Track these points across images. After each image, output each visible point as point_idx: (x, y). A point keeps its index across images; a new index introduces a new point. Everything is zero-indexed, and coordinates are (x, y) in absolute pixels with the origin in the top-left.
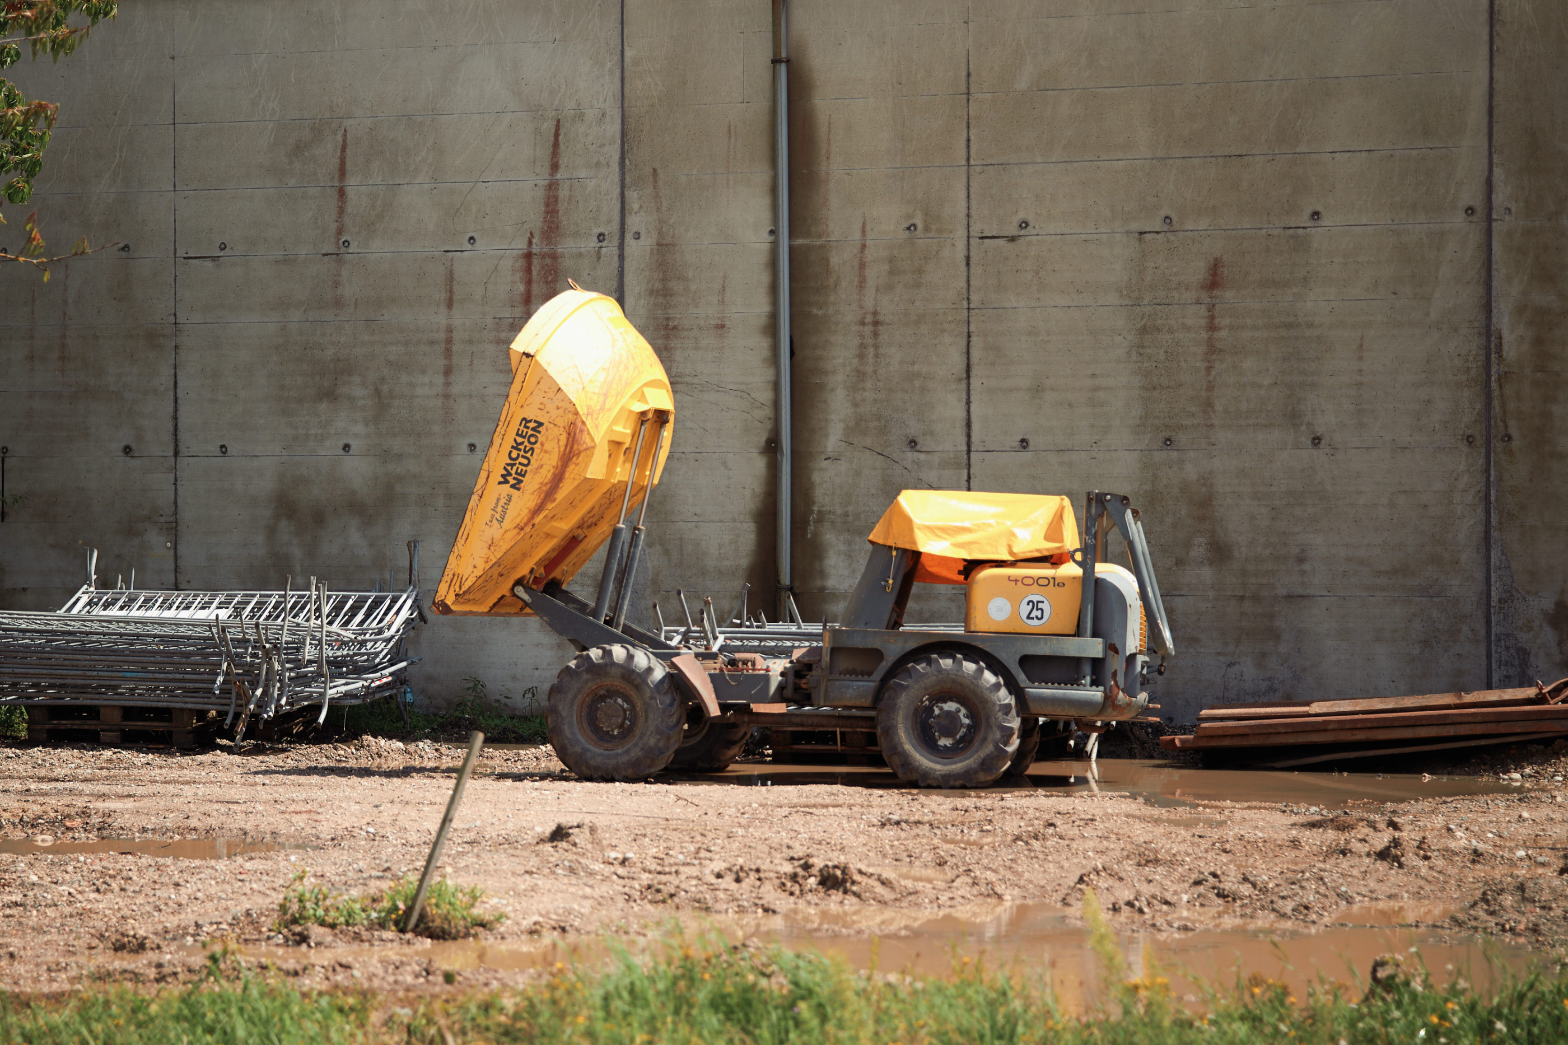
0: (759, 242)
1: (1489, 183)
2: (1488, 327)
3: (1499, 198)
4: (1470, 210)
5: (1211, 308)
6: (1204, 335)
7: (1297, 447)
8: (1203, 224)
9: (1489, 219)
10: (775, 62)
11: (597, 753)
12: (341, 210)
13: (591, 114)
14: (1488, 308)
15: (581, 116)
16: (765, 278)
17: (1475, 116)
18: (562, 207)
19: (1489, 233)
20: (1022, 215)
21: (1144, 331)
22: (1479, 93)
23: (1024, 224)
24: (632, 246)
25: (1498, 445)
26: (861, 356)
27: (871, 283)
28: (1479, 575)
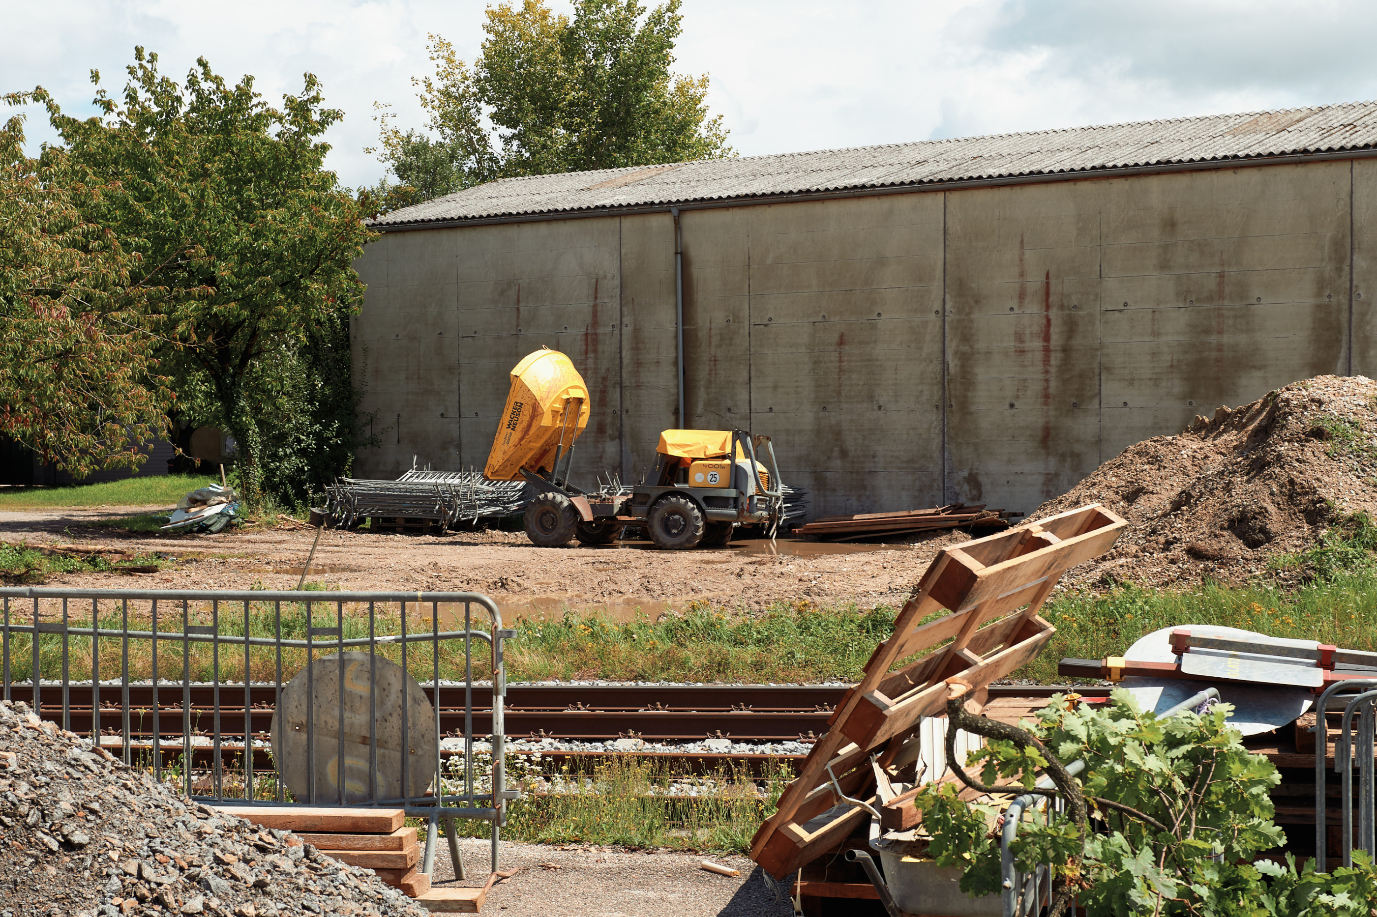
0: (671, 328)
1: (944, 300)
2: (944, 360)
3: (948, 307)
4: (937, 312)
5: (840, 353)
6: (837, 364)
7: (873, 410)
8: (837, 319)
9: (944, 316)
10: (676, 253)
11: (542, 536)
12: (518, 317)
13: (609, 276)
14: (944, 352)
15: (605, 277)
16: (674, 342)
17: (939, 273)
18: (599, 314)
19: (944, 321)
20: (769, 316)
21: (815, 363)
22: (940, 263)
23: (770, 319)
24: (625, 330)
25: (947, 409)
26: (710, 374)
27: (713, 344)
28: (940, 463)
